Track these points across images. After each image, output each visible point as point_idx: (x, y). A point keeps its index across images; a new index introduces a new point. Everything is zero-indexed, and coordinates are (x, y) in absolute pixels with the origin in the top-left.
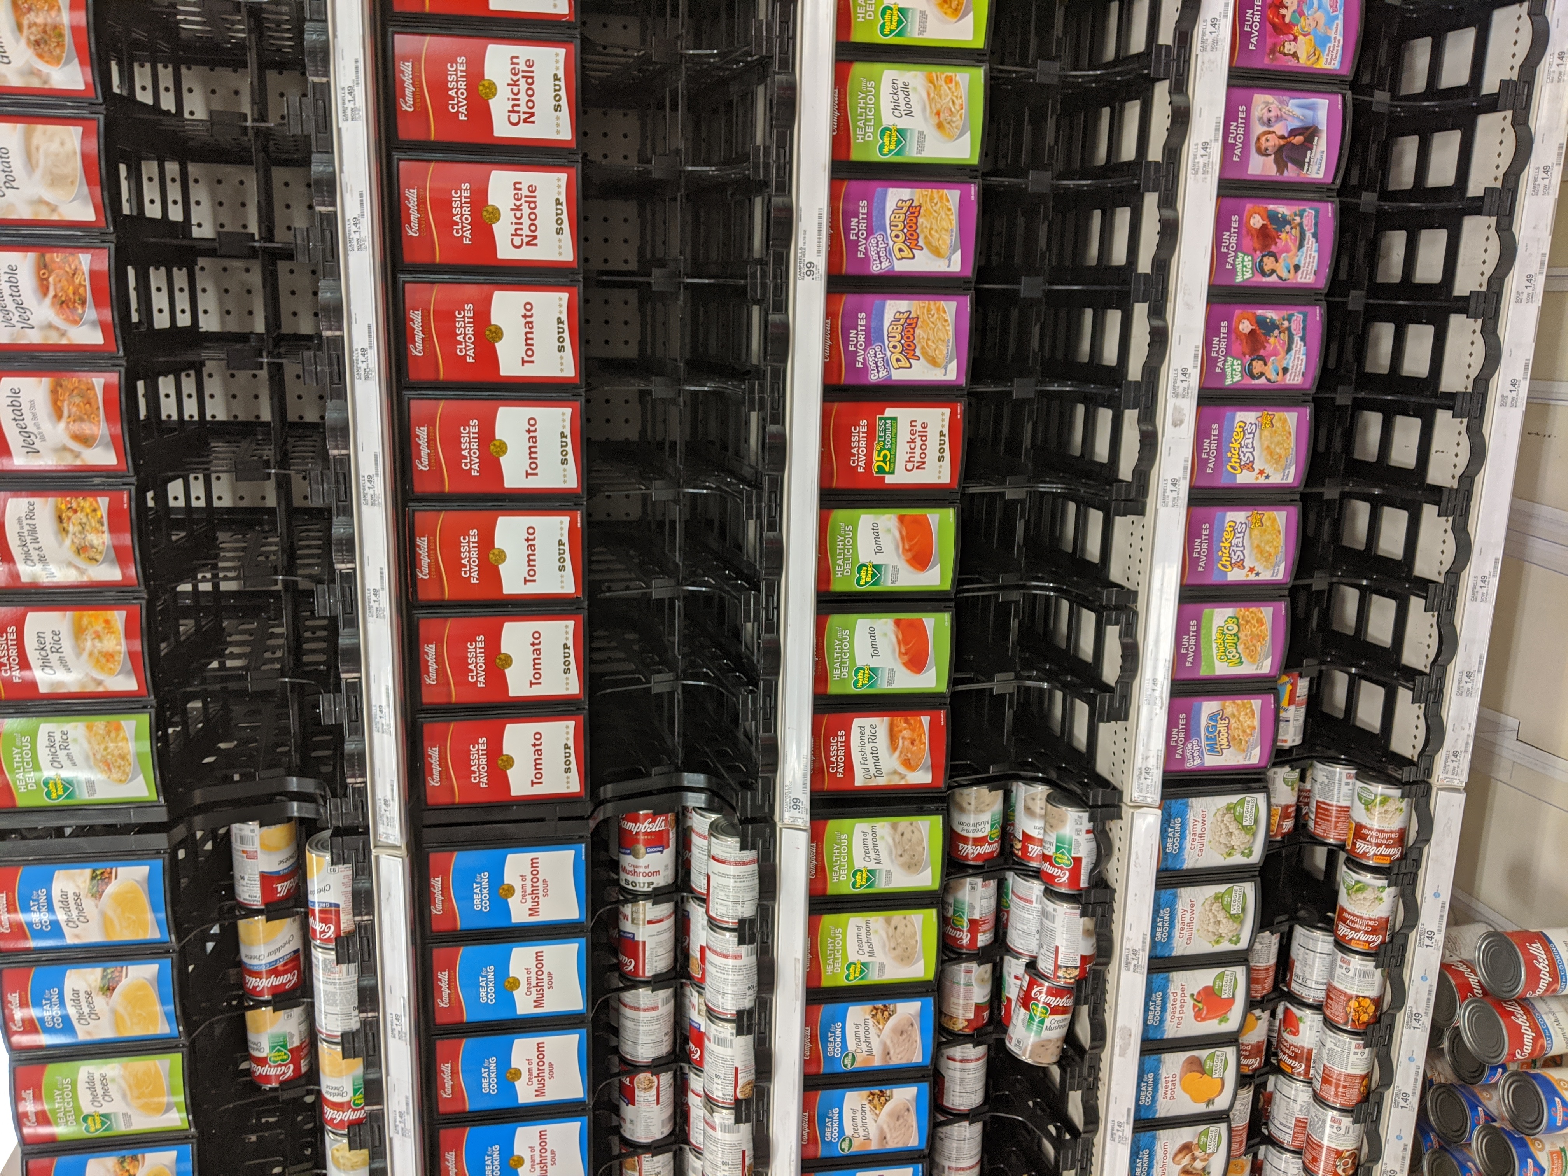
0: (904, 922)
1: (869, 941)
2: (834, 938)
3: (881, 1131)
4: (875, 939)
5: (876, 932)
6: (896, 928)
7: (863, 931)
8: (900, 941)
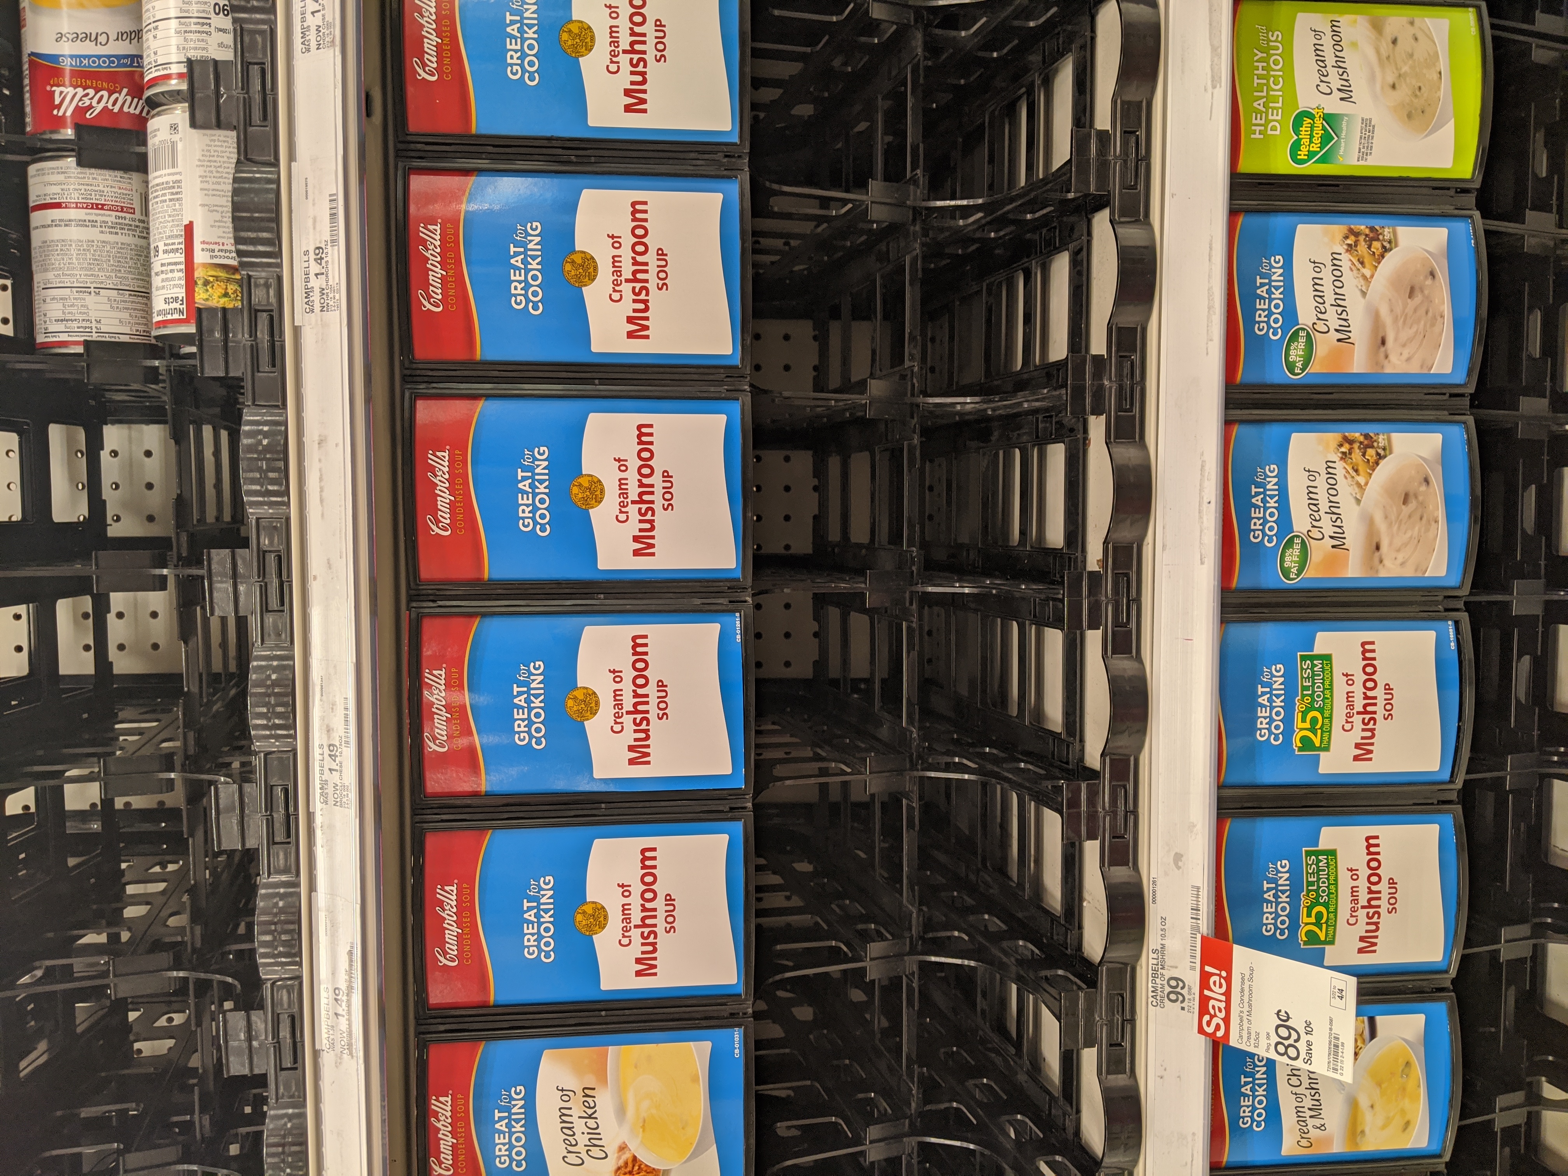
0: (1411, 30)
1: (1340, 63)
2: (1266, 50)
3: (1370, 523)
4: (1352, 61)
5: (1354, 45)
6: (1394, 41)
7: (1327, 42)
8: (1405, 69)
